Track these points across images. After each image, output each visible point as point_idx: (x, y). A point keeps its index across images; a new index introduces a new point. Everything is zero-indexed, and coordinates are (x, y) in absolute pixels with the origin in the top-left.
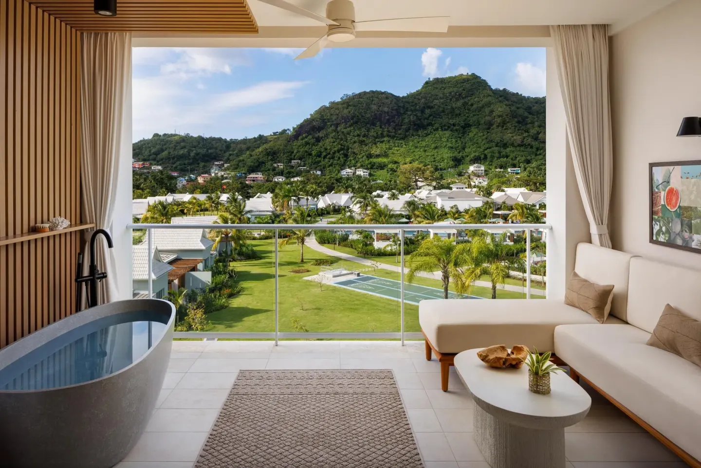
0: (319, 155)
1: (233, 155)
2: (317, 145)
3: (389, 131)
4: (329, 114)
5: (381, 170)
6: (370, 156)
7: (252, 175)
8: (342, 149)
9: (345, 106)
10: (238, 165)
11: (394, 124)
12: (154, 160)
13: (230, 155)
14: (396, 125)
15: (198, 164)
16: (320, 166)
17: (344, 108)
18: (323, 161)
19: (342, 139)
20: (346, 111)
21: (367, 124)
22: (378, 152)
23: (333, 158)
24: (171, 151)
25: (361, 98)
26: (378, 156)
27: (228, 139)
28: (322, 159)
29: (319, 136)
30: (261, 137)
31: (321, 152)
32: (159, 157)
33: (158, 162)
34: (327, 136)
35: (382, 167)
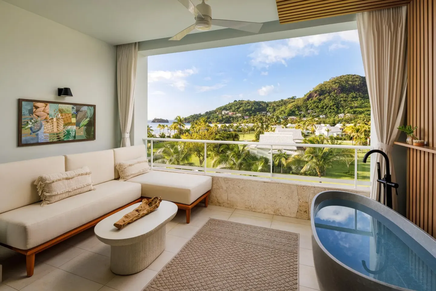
0: (322, 108)
1: (270, 108)
2: (320, 103)
3: (359, 95)
4: (324, 88)
5: (360, 114)
6: (351, 108)
7: (291, 117)
8: (335, 104)
9: (334, 83)
10: (281, 113)
11: (362, 91)
12: (237, 111)
13: (269, 109)
14: (363, 91)
15: (256, 113)
16: (324, 113)
17: (333, 84)
18: (325, 110)
19: (333, 100)
20: (334, 86)
21: (346, 91)
22: (356, 105)
23: (330, 108)
24: (244, 107)
25: (342, 78)
26: (356, 107)
27: (266, 102)
28: (324, 110)
29: (320, 98)
30: (282, 100)
31: (323, 106)
32: (239, 110)
33: (239, 112)
34: (325, 98)
35: (361, 113)
